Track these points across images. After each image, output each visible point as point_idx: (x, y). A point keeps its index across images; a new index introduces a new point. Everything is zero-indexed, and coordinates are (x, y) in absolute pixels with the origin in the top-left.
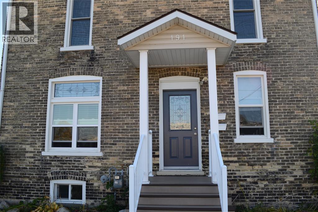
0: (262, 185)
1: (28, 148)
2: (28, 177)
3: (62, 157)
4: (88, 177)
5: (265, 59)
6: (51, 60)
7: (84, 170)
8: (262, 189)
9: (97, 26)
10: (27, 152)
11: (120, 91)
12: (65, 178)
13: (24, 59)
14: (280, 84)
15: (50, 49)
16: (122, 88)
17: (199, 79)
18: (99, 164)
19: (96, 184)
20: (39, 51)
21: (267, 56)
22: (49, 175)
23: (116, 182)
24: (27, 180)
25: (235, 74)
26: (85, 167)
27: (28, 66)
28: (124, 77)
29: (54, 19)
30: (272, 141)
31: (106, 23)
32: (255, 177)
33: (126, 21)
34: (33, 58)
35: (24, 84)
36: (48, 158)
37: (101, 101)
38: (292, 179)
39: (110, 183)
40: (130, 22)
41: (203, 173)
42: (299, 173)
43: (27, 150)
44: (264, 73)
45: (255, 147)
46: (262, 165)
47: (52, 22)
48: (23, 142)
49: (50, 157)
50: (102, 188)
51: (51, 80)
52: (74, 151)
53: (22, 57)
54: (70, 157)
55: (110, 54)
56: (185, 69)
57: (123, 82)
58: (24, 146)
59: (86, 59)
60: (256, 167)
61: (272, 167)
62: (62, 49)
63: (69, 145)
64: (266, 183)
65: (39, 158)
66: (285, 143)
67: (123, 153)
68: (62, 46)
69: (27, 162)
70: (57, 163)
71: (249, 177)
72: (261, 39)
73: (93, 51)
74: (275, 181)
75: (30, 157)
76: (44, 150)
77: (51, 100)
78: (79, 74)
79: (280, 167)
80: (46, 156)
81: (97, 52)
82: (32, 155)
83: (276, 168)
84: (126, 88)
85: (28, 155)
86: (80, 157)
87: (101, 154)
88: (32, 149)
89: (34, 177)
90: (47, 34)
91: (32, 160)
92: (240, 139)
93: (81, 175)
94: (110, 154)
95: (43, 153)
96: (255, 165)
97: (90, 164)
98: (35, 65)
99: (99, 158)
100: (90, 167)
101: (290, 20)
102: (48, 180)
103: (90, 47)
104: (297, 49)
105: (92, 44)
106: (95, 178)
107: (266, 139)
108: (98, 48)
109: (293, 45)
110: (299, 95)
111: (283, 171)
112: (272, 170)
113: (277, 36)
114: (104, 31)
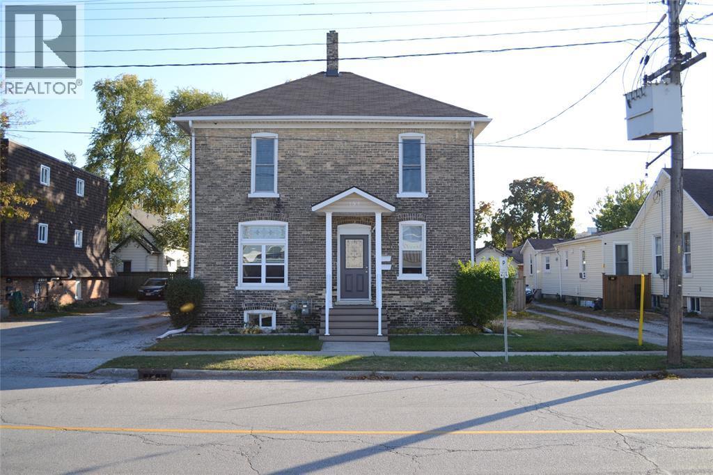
0: (417, 313)
1: (222, 284)
2: (224, 309)
3: (254, 291)
4: (278, 307)
5: (426, 211)
6: (240, 205)
7: (274, 301)
8: (418, 316)
9: (282, 175)
10: (222, 287)
11: (304, 235)
12: (258, 308)
13: (212, 202)
14: (436, 233)
15: (238, 195)
16: (305, 233)
17: (370, 227)
18: (287, 297)
19: (284, 313)
20: (227, 195)
21: (427, 208)
22: (244, 307)
23: (304, 310)
24: (223, 311)
25: (400, 223)
26: (275, 299)
27: (217, 209)
28: (307, 223)
29: (240, 165)
30: (427, 278)
31: (290, 173)
32: (412, 306)
33: (308, 172)
34: (222, 202)
35: (215, 226)
36: (242, 292)
37: (287, 244)
38: (441, 308)
39: (298, 311)
40: (312, 173)
41: (372, 303)
42: (446, 304)
43: (221, 285)
44: (424, 223)
45: (413, 283)
46: (418, 298)
47: (237, 168)
48: (218, 278)
49: (243, 291)
50: (290, 316)
51: (240, 224)
52: (263, 286)
53: (211, 200)
54: (261, 291)
55: (295, 202)
56: (359, 218)
57: (307, 228)
58: (218, 282)
59: (273, 206)
60: (414, 299)
61: (426, 299)
62: (250, 196)
63: (259, 281)
64: (421, 311)
65: (233, 292)
66: (437, 281)
67: (307, 287)
68: (250, 192)
69: (222, 295)
70: (250, 296)
71: (407, 306)
72: (423, 194)
73: (279, 199)
74: (427, 310)
75: (225, 292)
76: (237, 285)
77: (242, 242)
78: (266, 219)
79: (432, 299)
80: (239, 291)
81: (284, 200)
82: (226, 289)
83: (429, 300)
84: (309, 233)
85: (222, 289)
86: (270, 291)
87: (288, 289)
88: (226, 285)
89: (229, 309)
90: (233, 180)
91: (227, 294)
92: (402, 277)
93: (271, 306)
94: (297, 288)
95: (237, 288)
96: (413, 297)
97: (280, 297)
98: (224, 209)
99: (287, 292)
100: (279, 299)
101: (450, 177)
102: (242, 310)
103: (275, 195)
104: (453, 203)
105: (278, 192)
106: (284, 308)
107: (422, 277)
108: (283, 196)
109: (450, 200)
110: (451, 242)
111: (434, 302)
112: (426, 302)
113: (437, 191)
114: (289, 181)
